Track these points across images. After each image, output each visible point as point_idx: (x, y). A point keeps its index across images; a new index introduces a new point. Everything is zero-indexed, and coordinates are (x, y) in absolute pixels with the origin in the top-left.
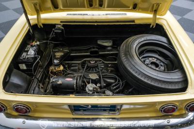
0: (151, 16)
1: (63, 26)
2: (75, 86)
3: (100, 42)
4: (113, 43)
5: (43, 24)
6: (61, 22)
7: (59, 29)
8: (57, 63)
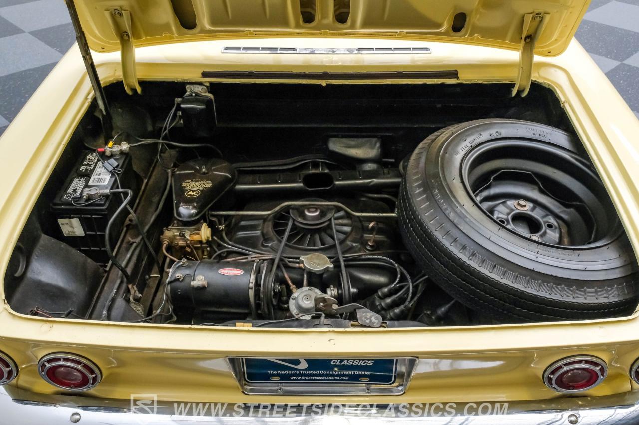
0: (513, 55)
1: (213, 88)
3: (337, 146)
5: (142, 83)
6: (205, 75)
7: (197, 98)
8: (191, 216)
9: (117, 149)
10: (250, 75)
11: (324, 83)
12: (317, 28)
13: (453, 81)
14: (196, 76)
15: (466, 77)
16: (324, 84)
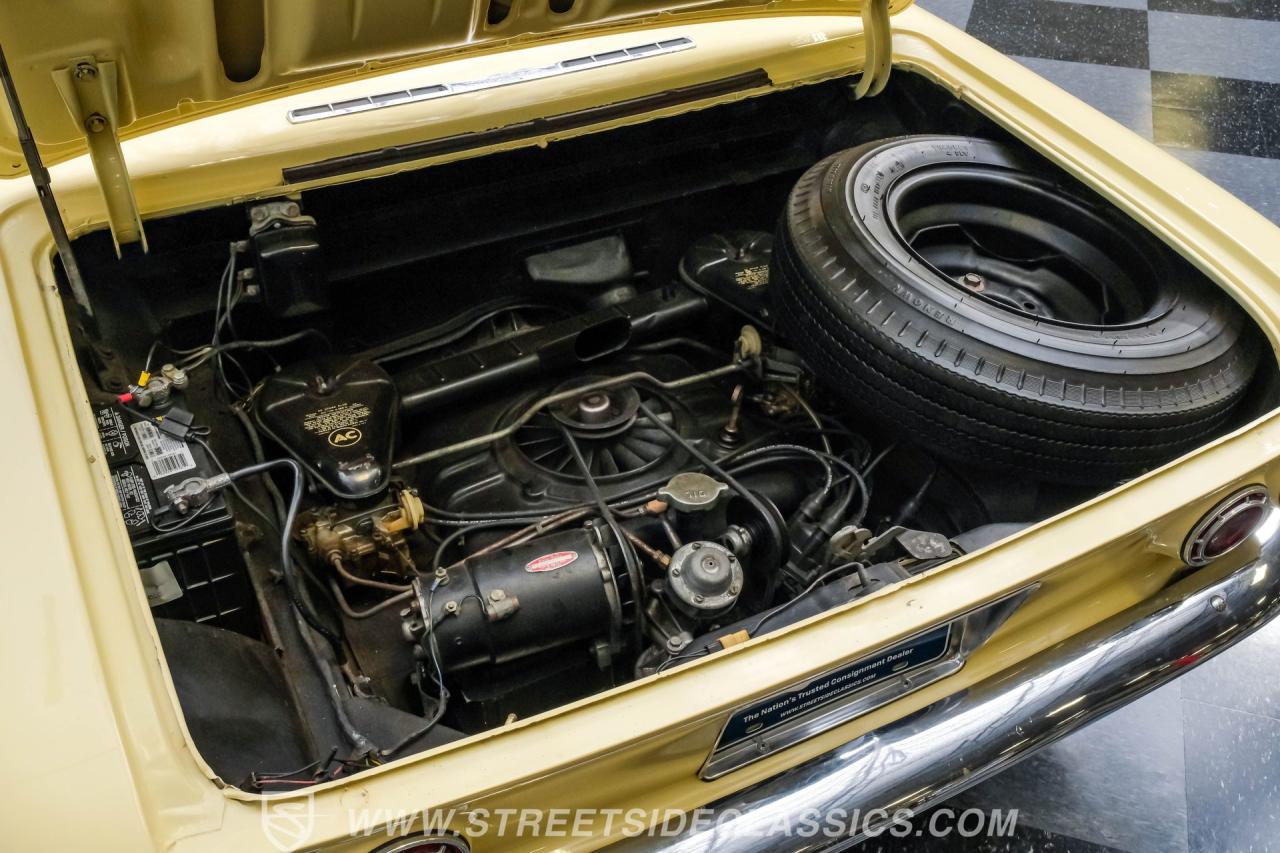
1: (309, 202)
2: (611, 591)
3: (545, 269)
4: (632, 253)
5: (152, 225)
6: (291, 176)
7: (282, 232)
8: (372, 484)
9: (160, 386)
10: (390, 156)
11: (542, 141)
12: (511, 31)
13: (765, 90)
14: (268, 183)
15: (783, 78)
16: (543, 145)
